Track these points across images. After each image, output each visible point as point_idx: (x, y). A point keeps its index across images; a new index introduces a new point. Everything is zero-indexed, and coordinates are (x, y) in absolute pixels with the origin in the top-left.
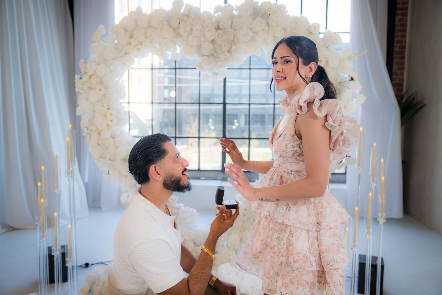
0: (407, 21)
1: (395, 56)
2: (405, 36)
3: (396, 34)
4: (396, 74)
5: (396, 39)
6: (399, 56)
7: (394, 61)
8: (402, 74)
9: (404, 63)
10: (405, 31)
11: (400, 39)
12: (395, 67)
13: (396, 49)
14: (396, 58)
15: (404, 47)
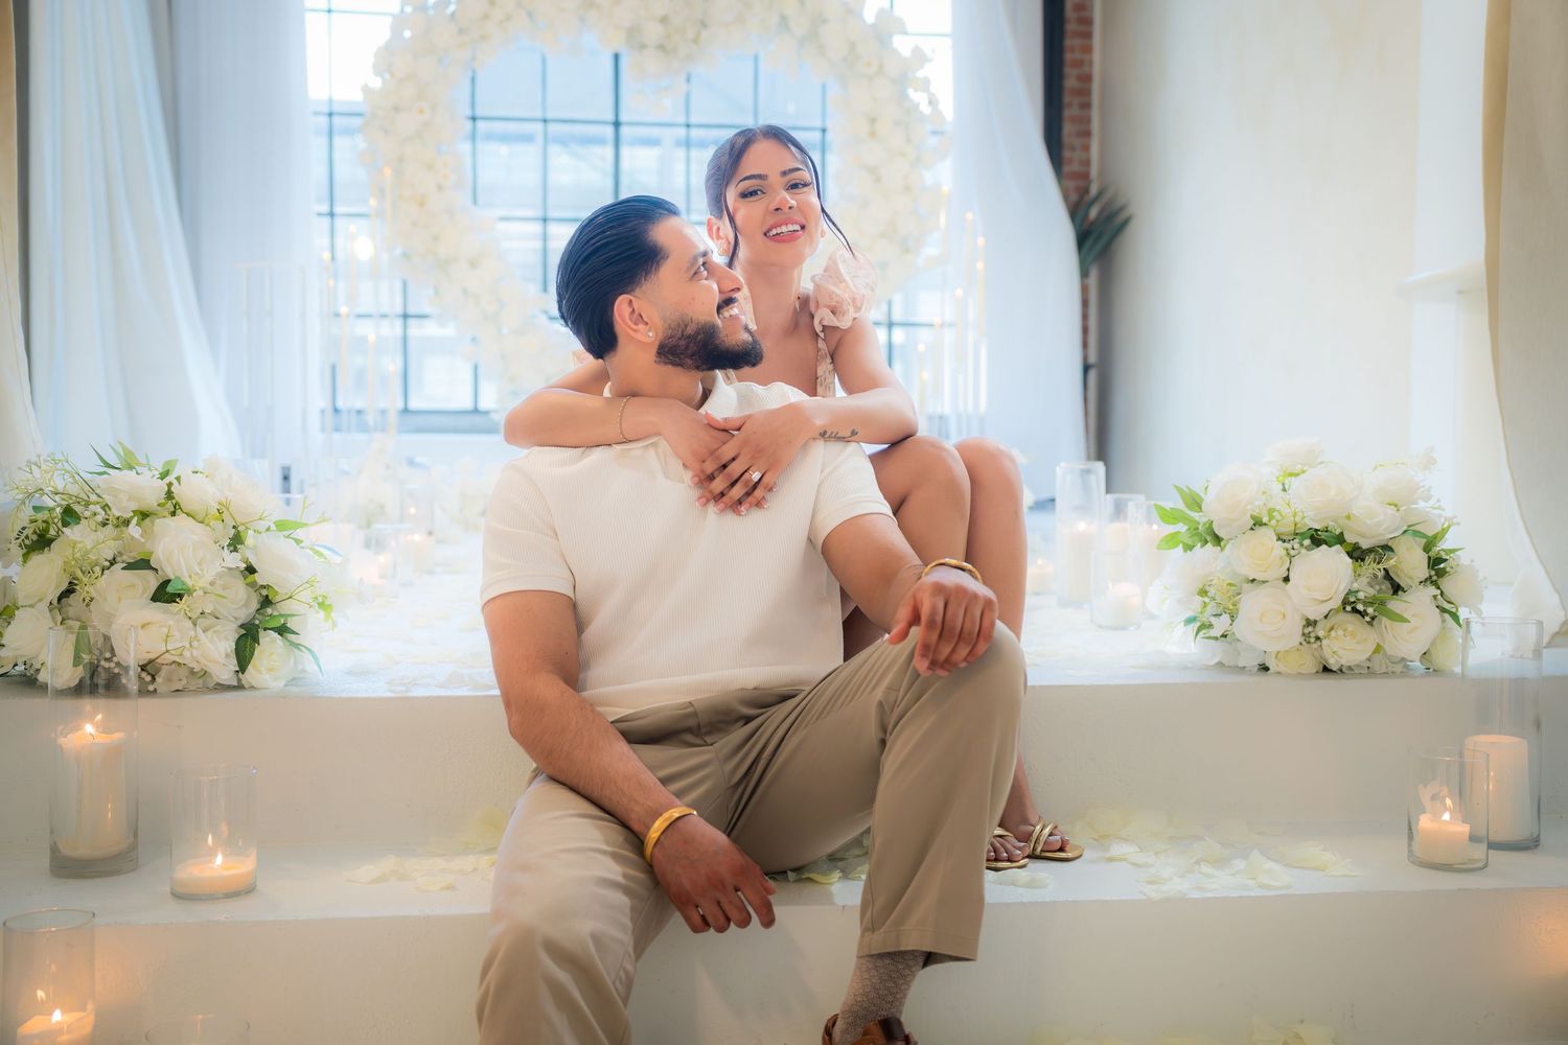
0: (1092, 10)
1: (1067, 99)
2: (1088, 49)
3: (1068, 42)
4: (1073, 148)
5: (1068, 57)
6: (1076, 101)
7: (1067, 113)
8: (1086, 148)
9: (1088, 121)
10: (1088, 35)
11: (1077, 55)
12: (1068, 129)
13: (1070, 82)
14: (1070, 105)
15: (1087, 79)
